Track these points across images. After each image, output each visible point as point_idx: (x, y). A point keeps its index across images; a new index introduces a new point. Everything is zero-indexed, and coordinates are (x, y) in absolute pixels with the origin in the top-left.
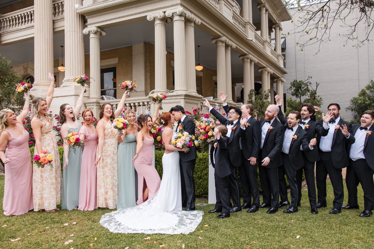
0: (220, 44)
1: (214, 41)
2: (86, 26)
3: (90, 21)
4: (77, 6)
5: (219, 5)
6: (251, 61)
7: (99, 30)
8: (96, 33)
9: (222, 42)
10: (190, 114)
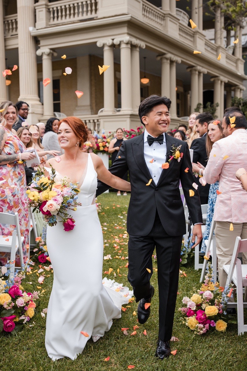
0: (165, 61)
1: (159, 58)
2: (39, 48)
3: (42, 43)
4: (31, 29)
5: (164, 21)
6: (200, 73)
7: (51, 51)
8: (48, 55)
9: (167, 59)
10: (134, 131)
